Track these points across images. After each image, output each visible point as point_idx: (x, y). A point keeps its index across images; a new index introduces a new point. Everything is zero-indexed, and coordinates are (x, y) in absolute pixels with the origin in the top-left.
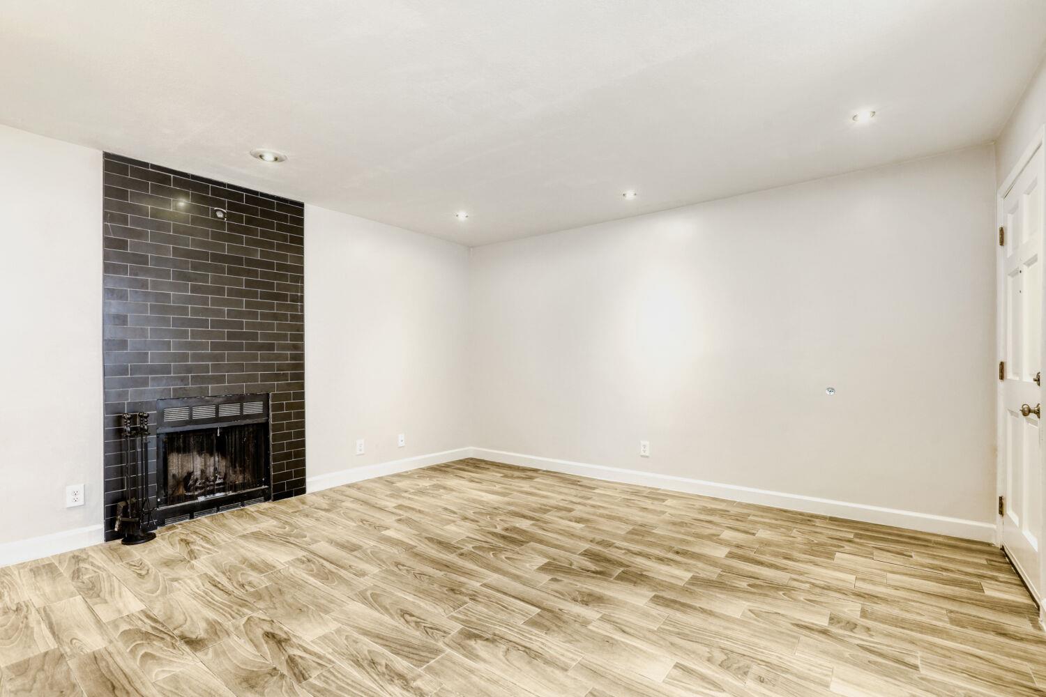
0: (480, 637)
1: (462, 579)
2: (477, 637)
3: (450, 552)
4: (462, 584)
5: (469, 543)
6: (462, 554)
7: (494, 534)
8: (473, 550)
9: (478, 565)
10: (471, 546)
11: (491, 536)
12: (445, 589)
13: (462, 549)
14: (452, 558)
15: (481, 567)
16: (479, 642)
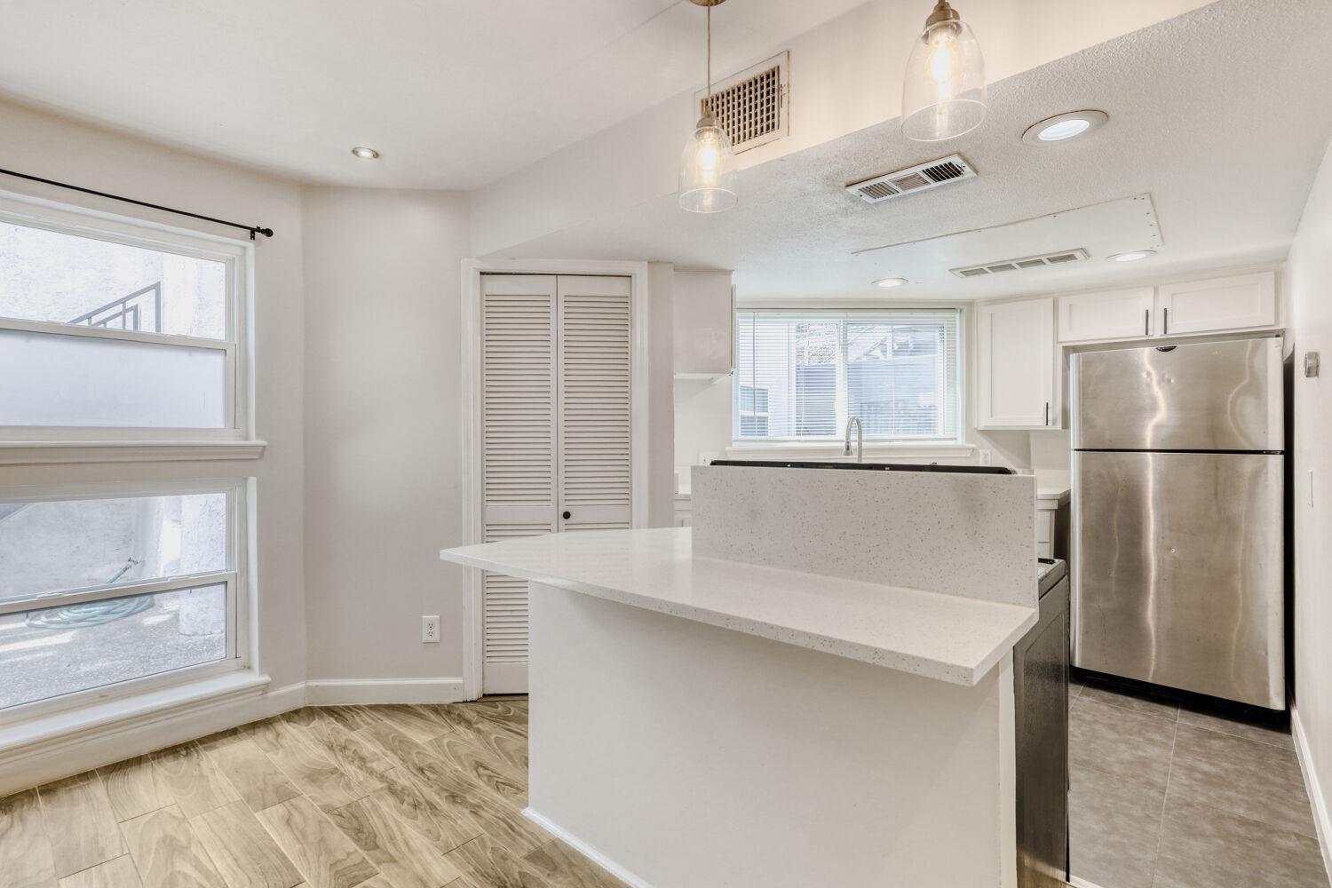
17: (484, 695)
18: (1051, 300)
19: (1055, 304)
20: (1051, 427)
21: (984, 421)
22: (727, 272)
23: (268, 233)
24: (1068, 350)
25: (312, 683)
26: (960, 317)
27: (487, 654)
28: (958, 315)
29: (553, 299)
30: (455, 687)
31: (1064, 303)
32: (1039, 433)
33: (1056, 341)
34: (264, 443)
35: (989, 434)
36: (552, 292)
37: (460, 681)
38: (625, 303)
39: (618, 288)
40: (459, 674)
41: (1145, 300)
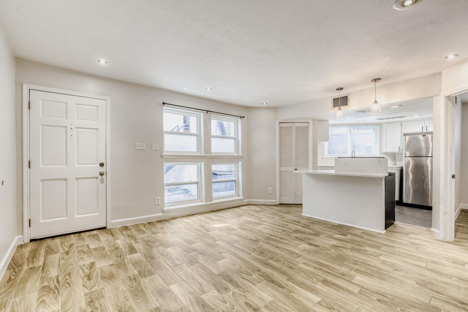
0: (253, 240)
1: (258, 257)
2: (255, 240)
3: (266, 273)
4: (259, 255)
5: (255, 279)
6: (259, 271)
7: (237, 286)
8: (253, 273)
9: (251, 263)
10: (254, 276)
11: (240, 284)
12: (265, 253)
13: (259, 275)
14: (264, 269)
15: (249, 262)
16: (254, 240)
17: (280, 204)
18: (400, 123)
19: (401, 124)
20: (400, 152)
21: (384, 150)
22: (328, 121)
23: (244, 117)
24: (405, 135)
25: (249, 200)
26: (379, 127)
27: (280, 196)
28: (378, 126)
29: (293, 127)
30: (275, 202)
31: (403, 124)
32: (398, 153)
33: (402, 132)
34: (242, 155)
35: (385, 153)
36: (293, 126)
37: (276, 201)
38: (307, 128)
39: (306, 125)
40: (275, 199)
41: (422, 124)
